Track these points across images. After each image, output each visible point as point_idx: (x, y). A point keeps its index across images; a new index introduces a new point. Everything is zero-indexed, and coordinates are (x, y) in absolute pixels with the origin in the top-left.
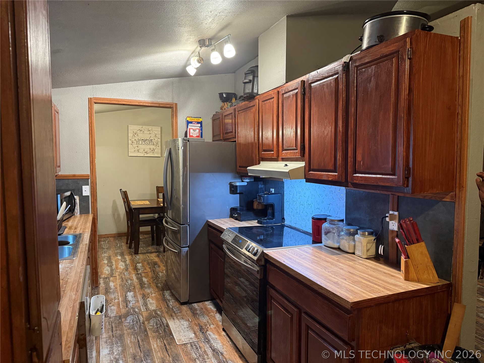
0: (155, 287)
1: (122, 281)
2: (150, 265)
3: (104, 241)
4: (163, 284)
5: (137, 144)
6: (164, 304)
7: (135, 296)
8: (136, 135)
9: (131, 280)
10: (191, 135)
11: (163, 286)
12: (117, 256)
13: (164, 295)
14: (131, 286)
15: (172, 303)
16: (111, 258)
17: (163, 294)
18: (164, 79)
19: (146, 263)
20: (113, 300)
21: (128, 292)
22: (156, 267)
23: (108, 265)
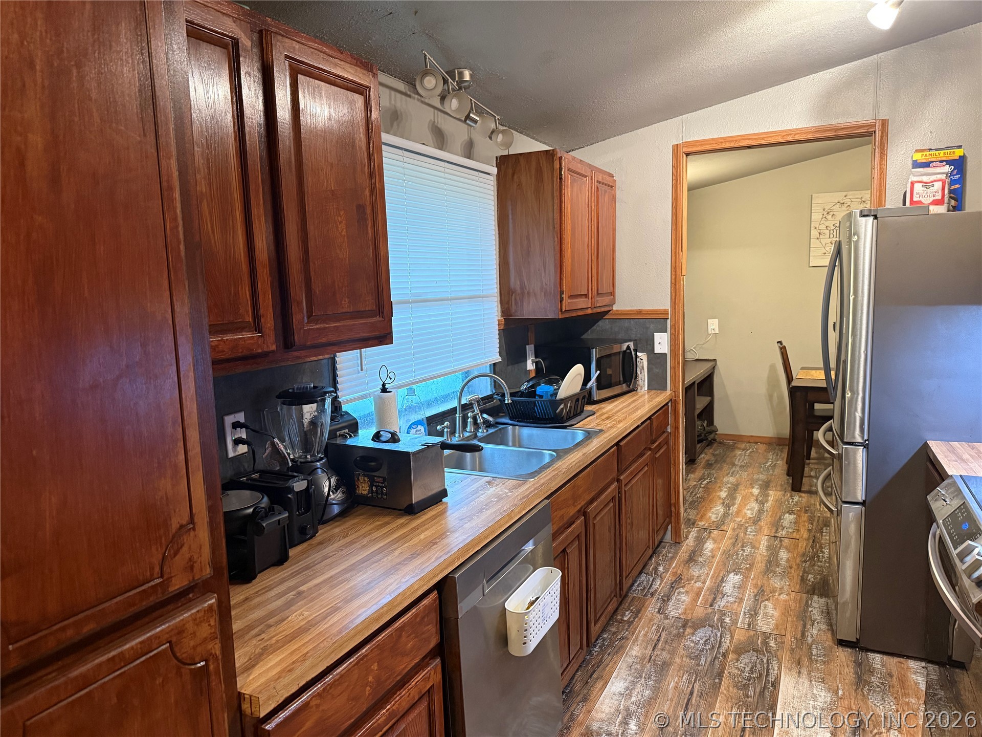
0: (797, 579)
1: (734, 545)
2: (812, 524)
3: (743, 450)
4: (821, 579)
5: (832, 236)
6: (797, 628)
7: (741, 587)
8: (829, 217)
9: (753, 547)
10: (915, 199)
11: (818, 583)
12: (753, 488)
13: (807, 605)
14: (746, 560)
15: (817, 631)
16: (738, 488)
17: (807, 602)
19: (805, 517)
20: (693, 582)
21: (732, 574)
22: (824, 531)
23: (723, 503)
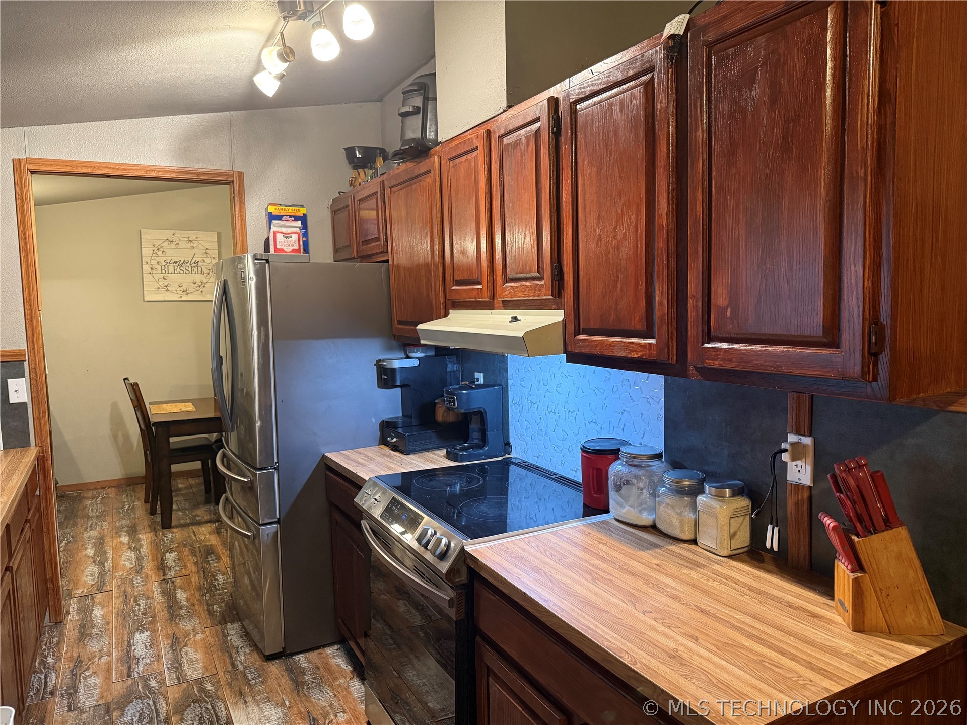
0: (204, 614)
1: (125, 602)
2: (196, 556)
3: (93, 499)
4: (226, 606)
5: (164, 272)
6: (224, 662)
7: (153, 644)
8: (160, 253)
9: (147, 598)
10: (279, 247)
11: (225, 610)
12: (120, 536)
13: (225, 636)
14: (146, 614)
15: (244, 656)
16: (103, 541)
17: (223, 633)
18: (208, 114)
19: (186, 552)
20: (96, 659)
21: (138, 633)
22: (210, 559)
23: (94, 562)
